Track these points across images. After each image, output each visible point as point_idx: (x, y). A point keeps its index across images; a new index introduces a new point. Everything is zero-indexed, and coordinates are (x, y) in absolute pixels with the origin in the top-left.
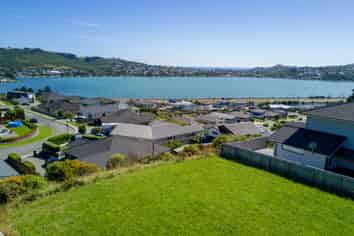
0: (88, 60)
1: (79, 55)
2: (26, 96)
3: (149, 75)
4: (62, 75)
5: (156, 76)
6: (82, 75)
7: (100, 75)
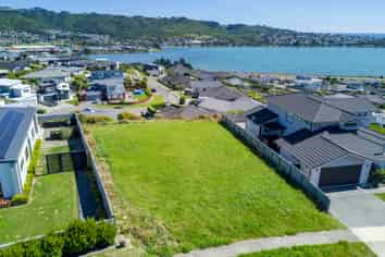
0: (230, 27)
1: (221, 23)
2: (157, 68)
3: (297, 44)
4: (202, 45)
5: (305, 45)
6: (222, 44)
7: (241, 45)
